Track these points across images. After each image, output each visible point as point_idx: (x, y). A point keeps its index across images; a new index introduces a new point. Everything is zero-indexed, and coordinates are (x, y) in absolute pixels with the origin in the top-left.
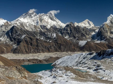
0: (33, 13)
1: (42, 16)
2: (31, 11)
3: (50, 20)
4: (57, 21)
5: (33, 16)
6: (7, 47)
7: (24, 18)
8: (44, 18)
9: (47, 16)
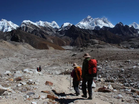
0: (90, 18)
1: (97, 20)
2: (89, 17)
3: (103, 23)
4: (109, 24)
5: (90, 20)
6: (67, 41)
7: (84, 22)
8: (99, 21)
9: (101, 19)
